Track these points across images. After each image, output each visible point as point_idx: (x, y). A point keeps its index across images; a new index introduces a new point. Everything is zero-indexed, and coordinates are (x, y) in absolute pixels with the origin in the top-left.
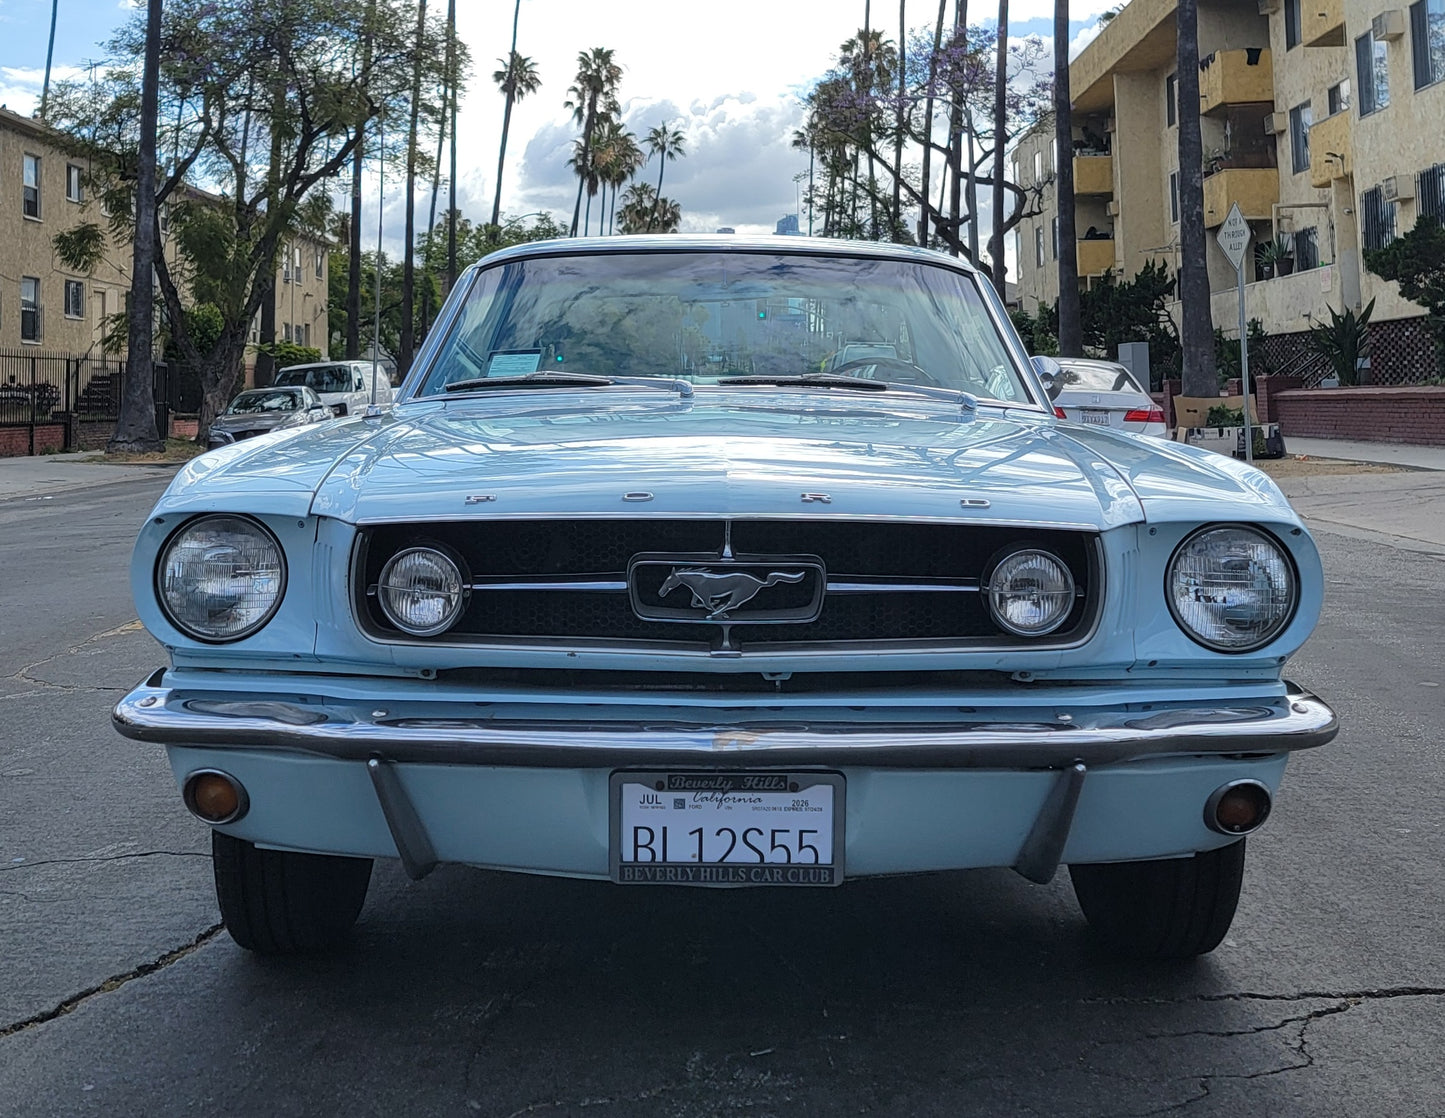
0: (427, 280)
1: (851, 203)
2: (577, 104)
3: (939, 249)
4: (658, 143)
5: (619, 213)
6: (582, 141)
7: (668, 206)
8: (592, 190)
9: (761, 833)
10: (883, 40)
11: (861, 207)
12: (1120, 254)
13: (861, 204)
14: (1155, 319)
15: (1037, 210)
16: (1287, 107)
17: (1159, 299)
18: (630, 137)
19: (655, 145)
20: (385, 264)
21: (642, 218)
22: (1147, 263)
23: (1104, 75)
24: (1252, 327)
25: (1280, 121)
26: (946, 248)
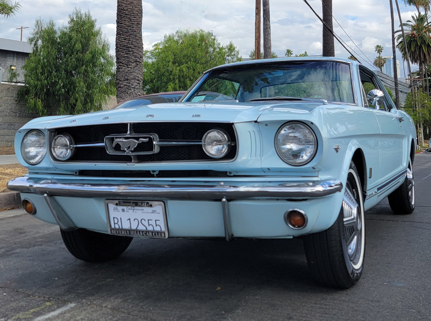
9: (145, 220)
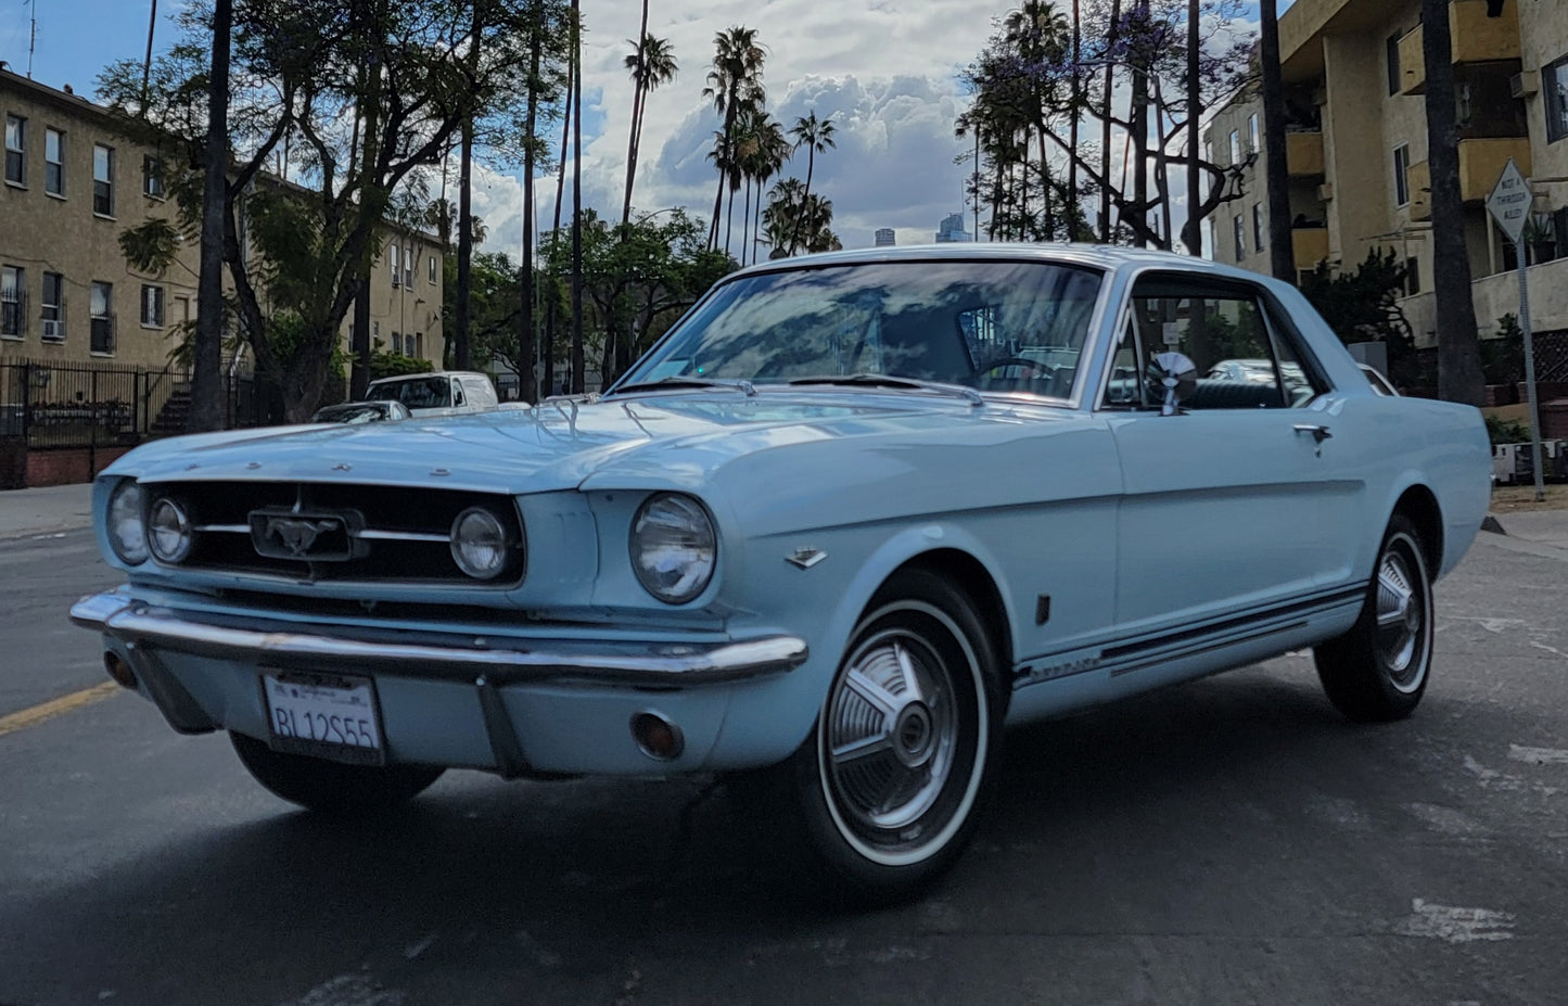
0: (553, 285)
1: (1021, 192)
2: (717, 92)
3: (1122, 242)
4: (806, 134)
5: (765, 212)
6: (724, 132)
7: (818, 204)
8: (735, 186)
9: (339, 720)
10: (1053, 13)
11: (1033, 197)
12: (1335, 244)
13: (1032, 194)
14: (1384, 316)
15: (1237, 193)
16: (1538, 65)
17: (1388, 294)
18: (777, 128)
19: (803, 136)
20: (507, 267)
21: (791, 217)
22: (1372, 251)
23: (1311, 38)
24: (1506, 325)
25: (1531, 81)
26: (1130, 242)
